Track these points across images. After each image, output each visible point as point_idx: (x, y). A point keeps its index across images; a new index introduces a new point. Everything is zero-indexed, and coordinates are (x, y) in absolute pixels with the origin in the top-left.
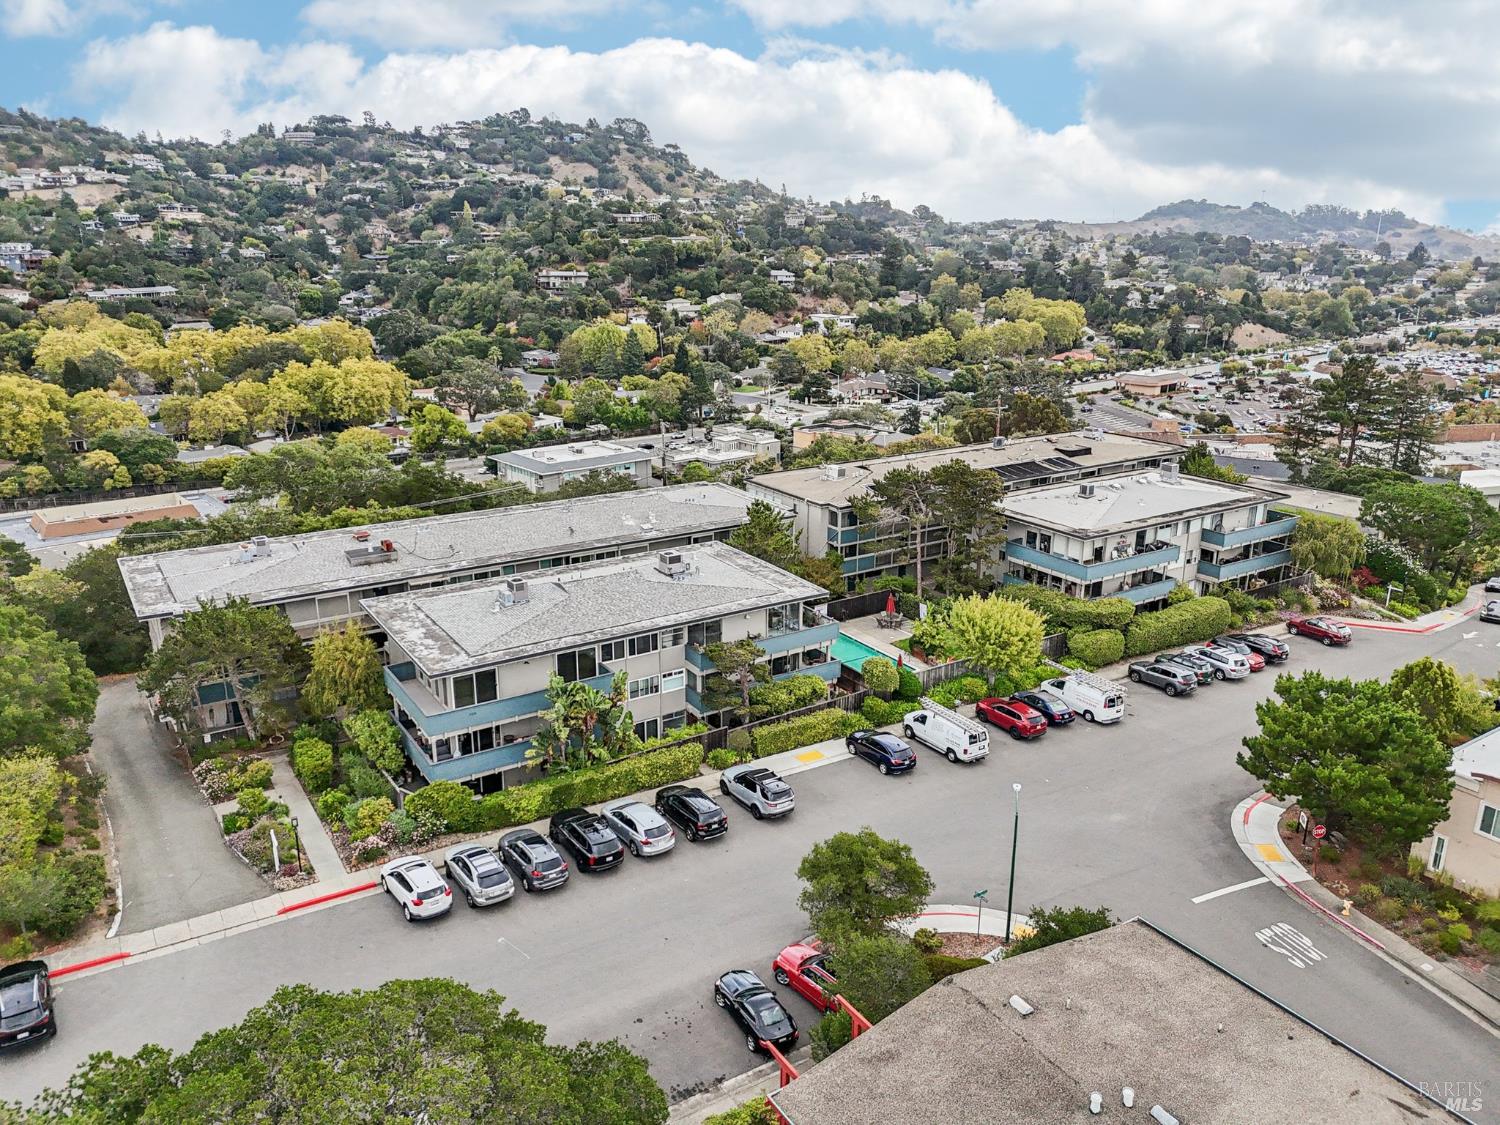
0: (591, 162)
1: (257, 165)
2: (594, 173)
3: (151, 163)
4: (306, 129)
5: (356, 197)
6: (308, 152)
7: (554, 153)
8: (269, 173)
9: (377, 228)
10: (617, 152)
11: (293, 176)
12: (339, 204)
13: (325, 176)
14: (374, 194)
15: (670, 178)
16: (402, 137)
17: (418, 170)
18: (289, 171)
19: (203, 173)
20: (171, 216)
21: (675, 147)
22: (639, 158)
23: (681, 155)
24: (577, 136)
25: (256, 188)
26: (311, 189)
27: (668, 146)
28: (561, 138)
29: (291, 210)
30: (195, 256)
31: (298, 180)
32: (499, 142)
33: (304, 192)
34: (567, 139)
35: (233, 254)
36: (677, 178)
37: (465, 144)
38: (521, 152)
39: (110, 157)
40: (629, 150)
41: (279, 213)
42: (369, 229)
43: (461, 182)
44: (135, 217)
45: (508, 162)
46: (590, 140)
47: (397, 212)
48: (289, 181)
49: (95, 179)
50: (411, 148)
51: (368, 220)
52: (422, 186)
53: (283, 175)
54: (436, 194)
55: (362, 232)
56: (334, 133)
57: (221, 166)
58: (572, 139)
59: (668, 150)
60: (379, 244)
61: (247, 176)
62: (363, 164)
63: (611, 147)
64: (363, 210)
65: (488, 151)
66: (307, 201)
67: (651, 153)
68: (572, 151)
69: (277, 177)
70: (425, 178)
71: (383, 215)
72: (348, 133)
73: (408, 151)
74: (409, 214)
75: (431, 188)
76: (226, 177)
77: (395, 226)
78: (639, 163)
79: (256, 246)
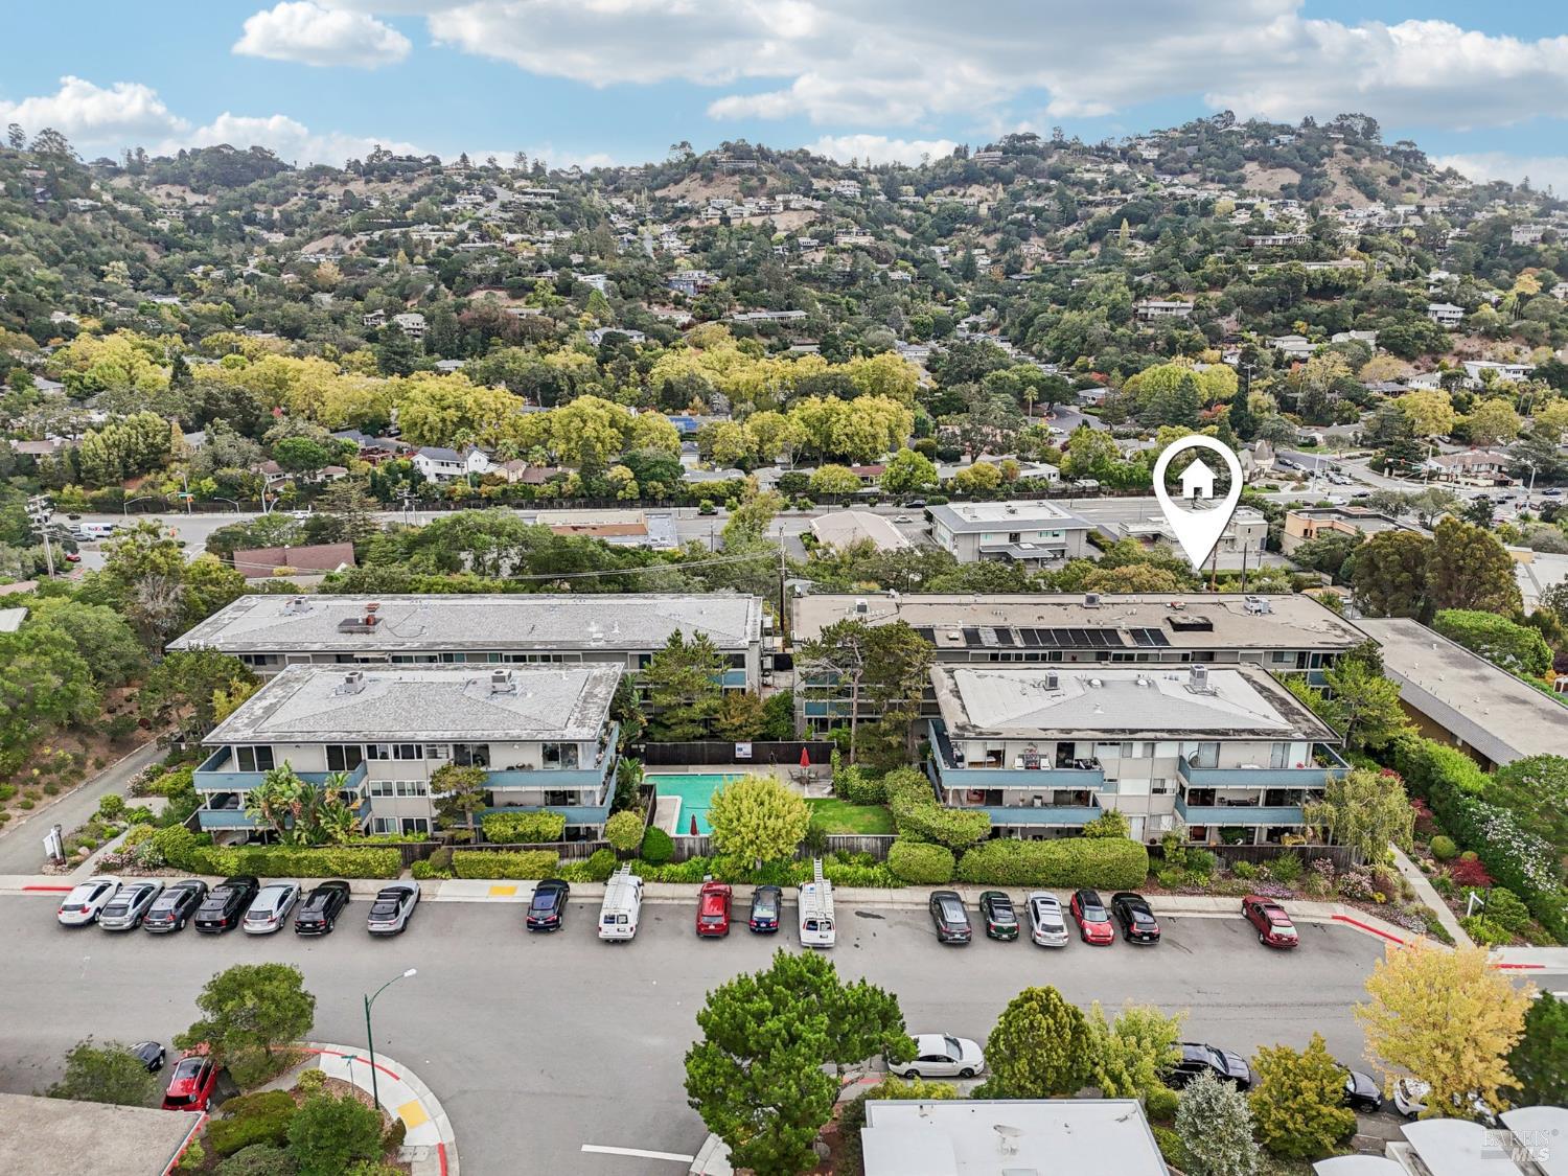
0: (1295, 168)
1: (941, 187)
2: (1294, 178)
3: (850, 188)
4: (997, 148)
5: (1019, 216)
6: (993, 172)
7: (1251, 159)
8: (952, 194)
9: (1034, 247)
10: (1330, 154)
11: (972, 195)
12: (1001, 224)
13: (1001, 195)
14: (1038, 212)
15: (1393, 182)
16: (1085, 151)
17: (1090, 186)
18: (969, 192)
19: (893, 196)
20: (844, 241)
21: (1410, 144)
22: (1358, 160)
23: (1417, 152)
24: (1284, 139)
25: (934, 209)
26: (983, 210)
27: (1400, 143)
28: (1266, 141)
29: (960, 230)
30: (851, 278)
31: (974, 200)
32: (1191, 151)
33: (976, 212)
34: (1272, 142)
35: (884, 277)
36: (1403, 181)
37: (1154, 154)
38: (1213, 159)
39: (818, 184)
40: (1346, 151)
41: (950, 233)
42: (1024, 249)
43: (1129, 197)
44: (815, 242)
45: (1196, 171)
46: (1300, 142)
47: (1057, 230)
48: (966, 200)
49: (797, 206)
50: (1092, 162)
51: (1025, 239)
52: (1089, 203)
53: (963, 196)
54: (1101, 211)
55: (1017, 252)
56: (1020, 152)
57: (911, 189)
58: (1278, 141)
59: (1403, 148)
60: (1030, 264)
61: (930, 198)
62: (1040, 181)
63: (1324, 148)
64: (1023, 231)
65: (1177, 161)
66: (975, 220)
67: (1375, 153)
68: (1274, 156)
69: (957, 199)
70: (1095, 194)
71: (1041, 233)
72: (1033, 150)
73: (1088, 166)
74: (1067, 233)
75: (1097, 205)
76: (912, 199)
77: (1051, 246)
78: (1355, 165)
79: (905, 269)
